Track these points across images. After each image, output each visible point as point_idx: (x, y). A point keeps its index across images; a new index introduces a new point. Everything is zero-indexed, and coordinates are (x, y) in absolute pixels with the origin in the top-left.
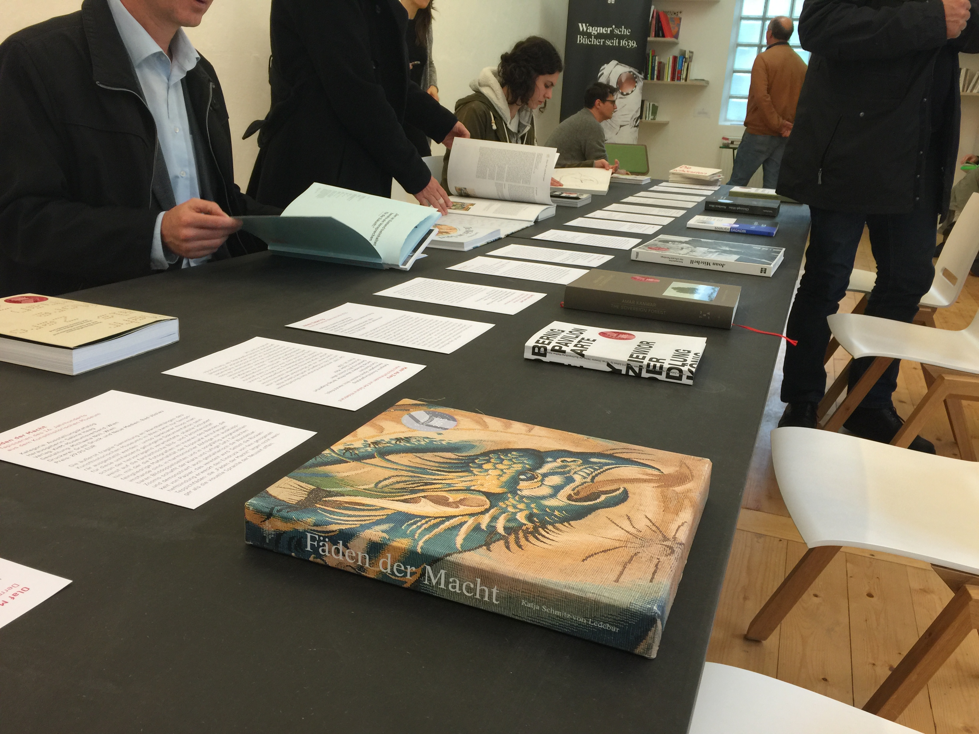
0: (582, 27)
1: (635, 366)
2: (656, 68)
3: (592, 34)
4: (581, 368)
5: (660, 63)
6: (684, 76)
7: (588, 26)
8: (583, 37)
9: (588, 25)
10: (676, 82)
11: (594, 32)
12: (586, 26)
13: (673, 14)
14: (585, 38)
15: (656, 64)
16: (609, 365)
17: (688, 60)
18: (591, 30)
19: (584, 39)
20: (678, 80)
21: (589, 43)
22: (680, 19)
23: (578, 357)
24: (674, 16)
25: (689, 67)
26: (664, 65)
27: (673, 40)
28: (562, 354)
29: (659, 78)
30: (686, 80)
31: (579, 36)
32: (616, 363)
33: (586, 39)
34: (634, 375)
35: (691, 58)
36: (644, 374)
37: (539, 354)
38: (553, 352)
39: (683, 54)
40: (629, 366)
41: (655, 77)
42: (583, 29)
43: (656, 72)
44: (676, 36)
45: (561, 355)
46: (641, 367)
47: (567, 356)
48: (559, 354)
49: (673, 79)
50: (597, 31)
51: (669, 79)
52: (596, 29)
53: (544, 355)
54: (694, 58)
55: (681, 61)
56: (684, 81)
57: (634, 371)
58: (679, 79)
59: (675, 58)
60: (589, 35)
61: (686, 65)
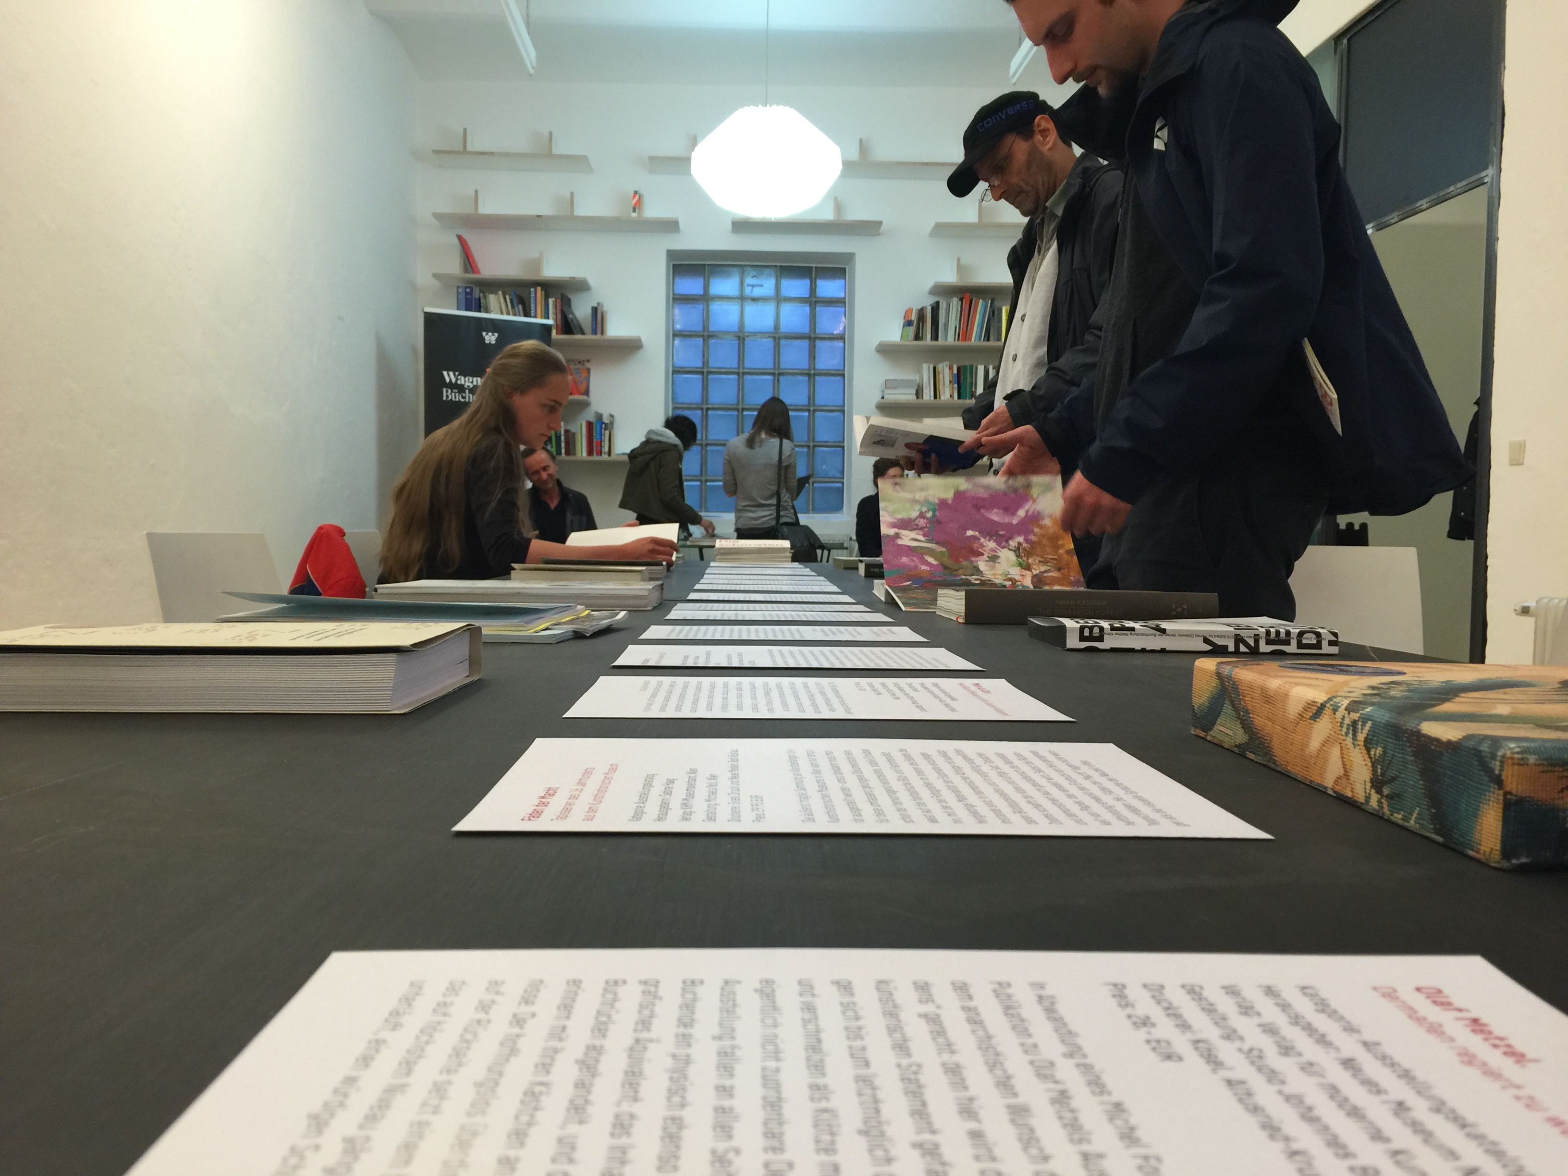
0: (449, 376)
1: (1247, 637)
2: (563, 438)
3: (465, 386)
4: (1163, 651)
5: (566, 431)
6: (606, 449)
7: (459, 375)
8: (452, 392)
9: (457, 373)
10: (595, 458)
11: (467, 384)
12: (454, 375)
13: (577, 363)
14: (455, 393)
15: (563, 433)
16: (1206, 641)
17: (609, 426)
18: (462, 380)
19: (453, 394)
20: (597, 454)
21: (462, 400)
22: (589, 370)
23: (1155, 635)
24: (579, 366)
25: (612, 438)
26: (574, 434)
27: (584, 397)
28: (1129, 632)
29: (568, 453)
30: (609, 454)
31: (445, 390)
32: (1218, 636)
33: (457, 394)
34: (1248, 651)
35: (612, 423)
36: (1264, 648)
37: (1091, 638)
38: (1114, 632)
39: (599, 417)
40: (1238, 637)
41: (563, 451)
42: (451, 380)
43: (563, 445)
44: (587, 393)
45: (1127, 635)
46: (1257, 637)
47: (1138, 635)
48: (1124, 634)
49: (590, 453)
50: (472, 382)
51: (585, 454)
52: (471, 380)
53: (1100, 639)
54: (616, 425)
55: (598, 428)
56: (606, 456)
57: (1247, 645)
58: (600, 453)
59: (590, 425)
60: (461, 389)
61: (607, 433)
